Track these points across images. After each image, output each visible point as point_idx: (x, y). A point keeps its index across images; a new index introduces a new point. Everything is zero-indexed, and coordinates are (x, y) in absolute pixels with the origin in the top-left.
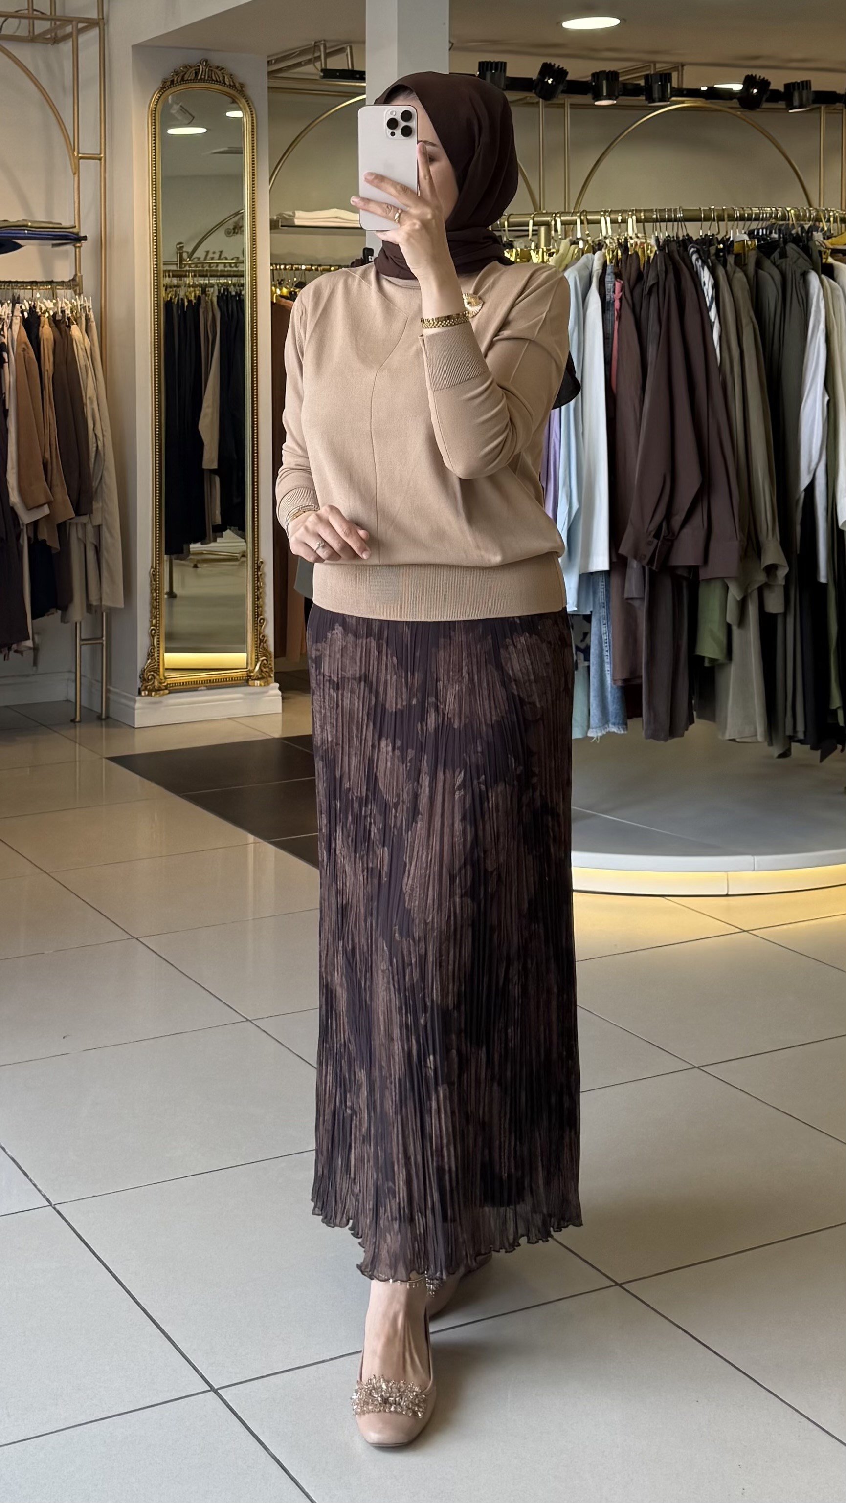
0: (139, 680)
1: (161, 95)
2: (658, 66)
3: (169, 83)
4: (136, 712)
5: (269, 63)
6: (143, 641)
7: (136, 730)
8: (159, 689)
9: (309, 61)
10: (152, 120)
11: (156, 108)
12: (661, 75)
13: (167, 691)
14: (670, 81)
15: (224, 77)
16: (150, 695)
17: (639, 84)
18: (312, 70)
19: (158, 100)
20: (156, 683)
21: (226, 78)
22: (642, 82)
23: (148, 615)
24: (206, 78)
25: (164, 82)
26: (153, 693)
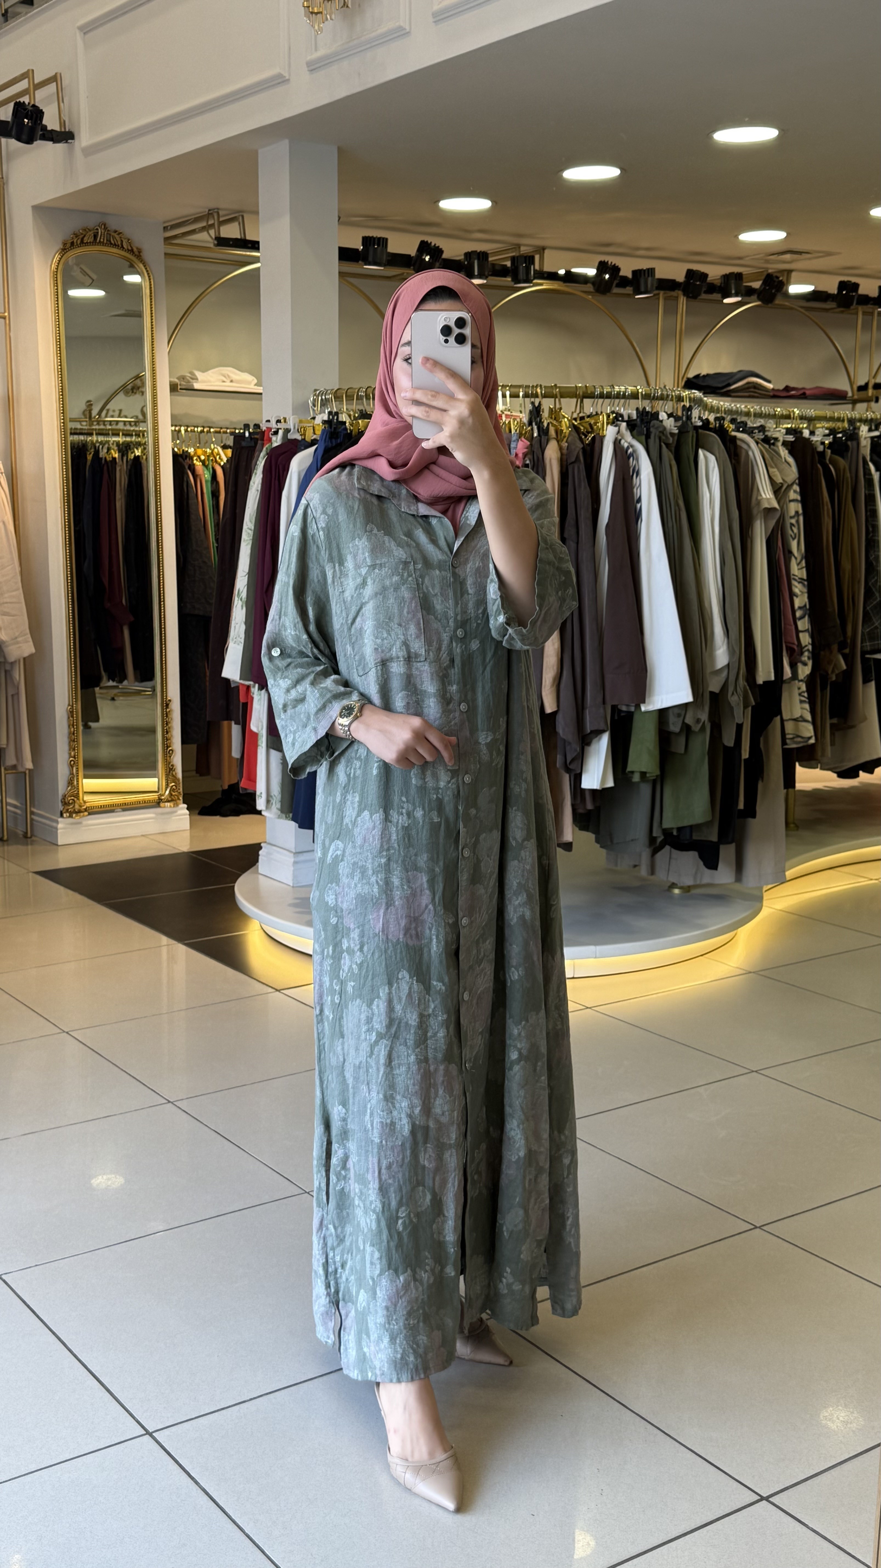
0: (60, 804)
1: (62, 257)
2: (522, 248)
3: (68, 245)
4: (59, 831)
5: (165, 229)
6: (63, 771)
7: (60, 848)
8: (80, 812)
9: (203, 229)
10: (54, 281)
11: (57, 269)
12: (526, 257)
13: (86, 813)
14: (533, 263)
15: (122, 241)
16: (70, 816)
17: (506, 265)
18: (205, 238)
19: (59, 261)
20: (77, 807)
21: (124, 243)
22: (509, 264)
23: (66, 748)
24: (105, 241)
25: (65, 244)
26: (74, 815)
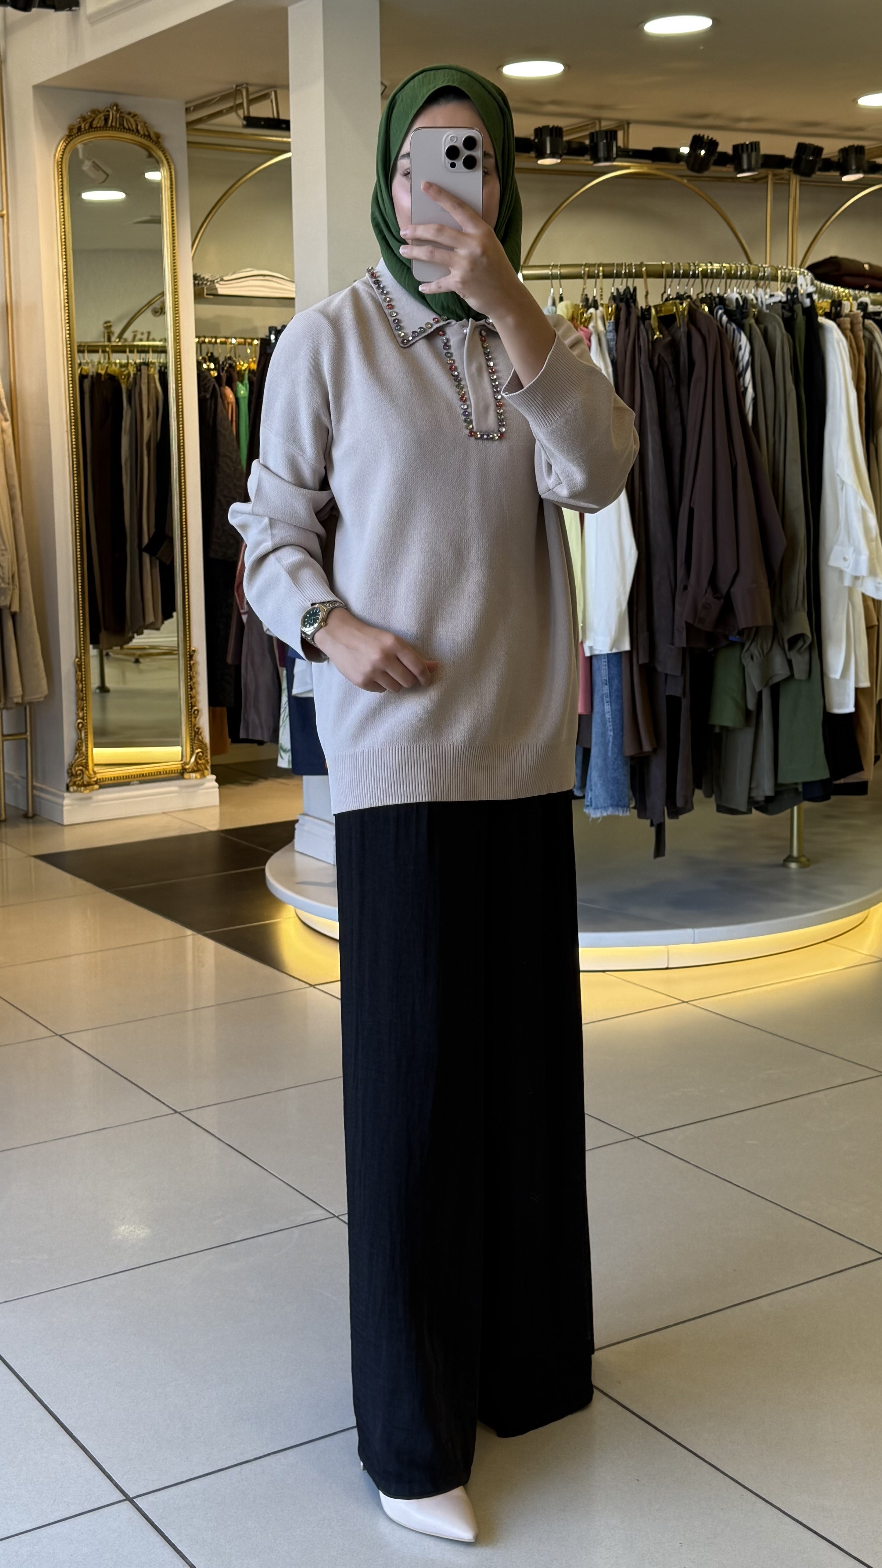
0: (66, 775)
1: (67, 144)
2: (604, 123)
3: (75, 131)
4: (65, 808)
5: (187, 110)
6: (69, 735)
7: (66, 828)
8: (89, 784)
9: (230, 110)
10: (58, 172)
11: (62, 158)
12: (606, 132)
13: (96, 787)
14: (616, 139)
15: (137, 125)
16: (78, 791)
17: (584, 143)
18: (234, 120)
19: (64, 149)
20: (86, 779)
21: (139, 128)
22: (587, 142)
23: (73, 707)
24: (117, 125)
25: (71, 129)
26: (82, 789)
